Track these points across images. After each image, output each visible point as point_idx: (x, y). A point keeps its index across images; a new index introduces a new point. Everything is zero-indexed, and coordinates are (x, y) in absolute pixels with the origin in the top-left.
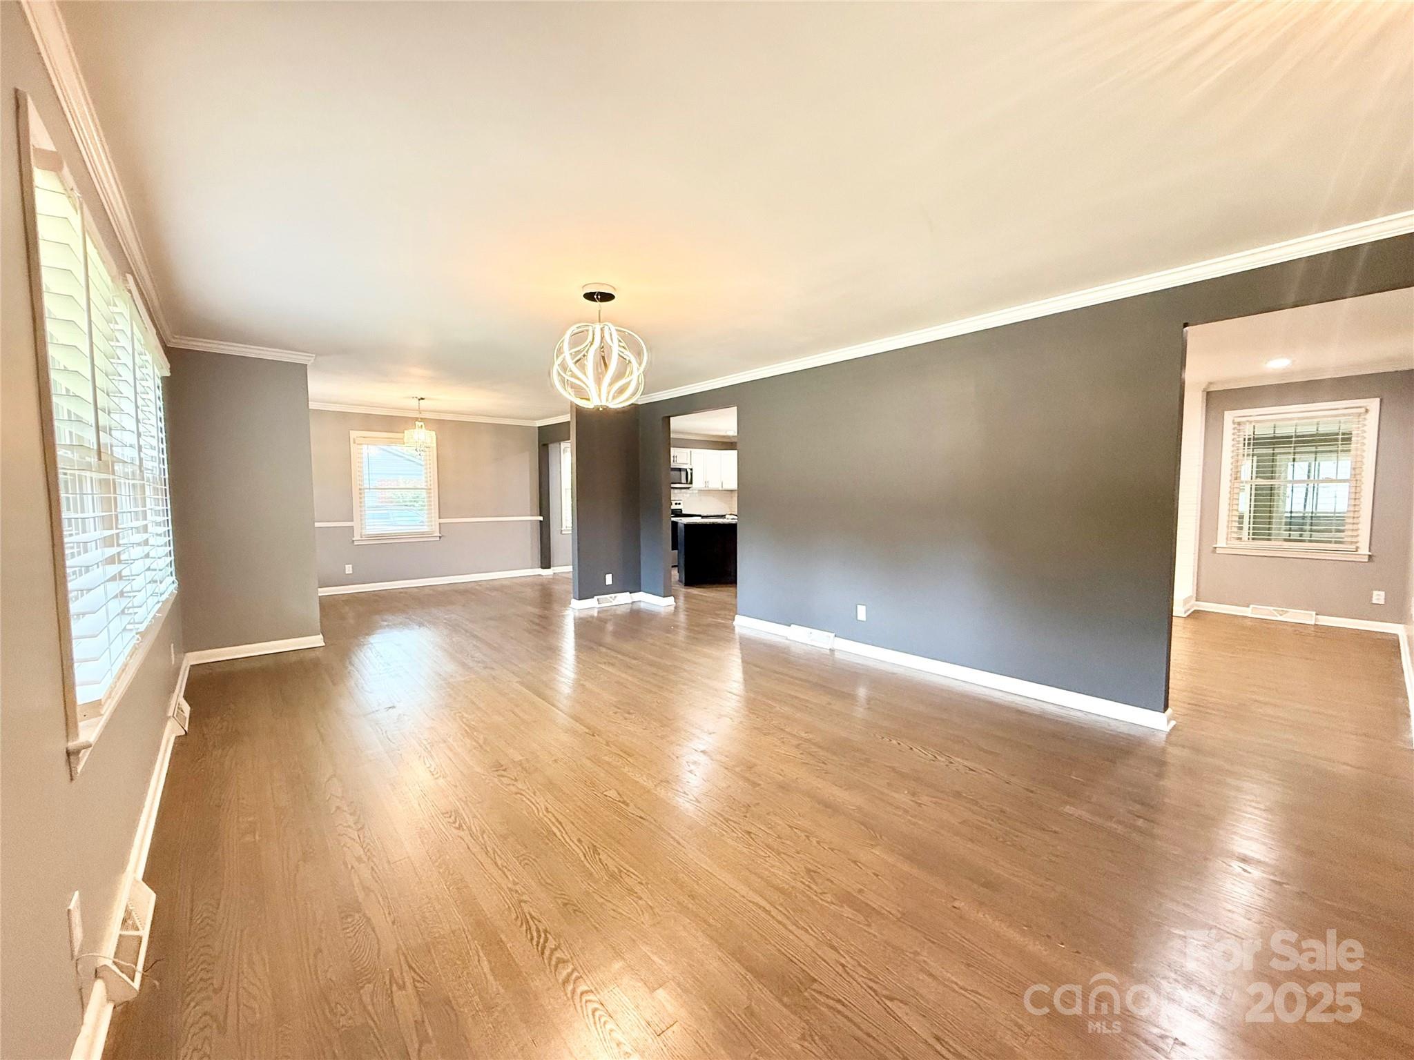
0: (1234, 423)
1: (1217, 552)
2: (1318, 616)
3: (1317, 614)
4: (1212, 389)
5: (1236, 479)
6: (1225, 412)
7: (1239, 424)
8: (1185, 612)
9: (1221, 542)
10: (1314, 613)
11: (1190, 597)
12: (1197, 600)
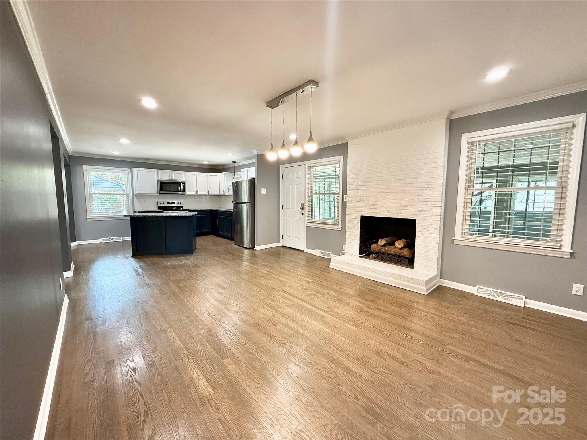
0: (468, 143)
1: (455, 243)
2: (527, 300)
3: (526, 298)
4: (454, 117)
5: (469, 187)
6: (463, 135)
7: (472, 143)
8: (426, 291)
9: (458, 236)
10: (524, 297)
11: (436, 275)
12: (440, 278)
